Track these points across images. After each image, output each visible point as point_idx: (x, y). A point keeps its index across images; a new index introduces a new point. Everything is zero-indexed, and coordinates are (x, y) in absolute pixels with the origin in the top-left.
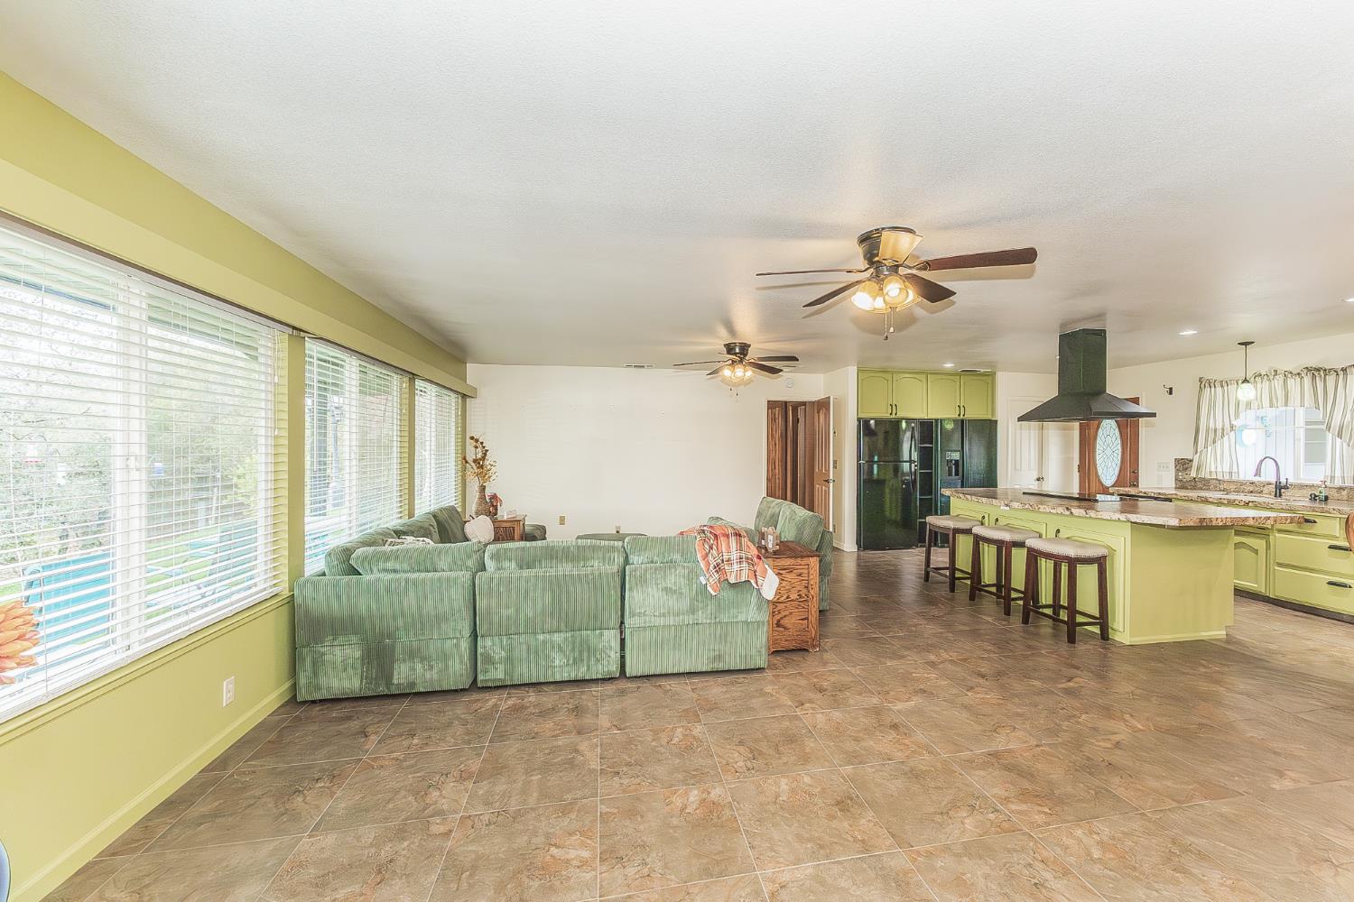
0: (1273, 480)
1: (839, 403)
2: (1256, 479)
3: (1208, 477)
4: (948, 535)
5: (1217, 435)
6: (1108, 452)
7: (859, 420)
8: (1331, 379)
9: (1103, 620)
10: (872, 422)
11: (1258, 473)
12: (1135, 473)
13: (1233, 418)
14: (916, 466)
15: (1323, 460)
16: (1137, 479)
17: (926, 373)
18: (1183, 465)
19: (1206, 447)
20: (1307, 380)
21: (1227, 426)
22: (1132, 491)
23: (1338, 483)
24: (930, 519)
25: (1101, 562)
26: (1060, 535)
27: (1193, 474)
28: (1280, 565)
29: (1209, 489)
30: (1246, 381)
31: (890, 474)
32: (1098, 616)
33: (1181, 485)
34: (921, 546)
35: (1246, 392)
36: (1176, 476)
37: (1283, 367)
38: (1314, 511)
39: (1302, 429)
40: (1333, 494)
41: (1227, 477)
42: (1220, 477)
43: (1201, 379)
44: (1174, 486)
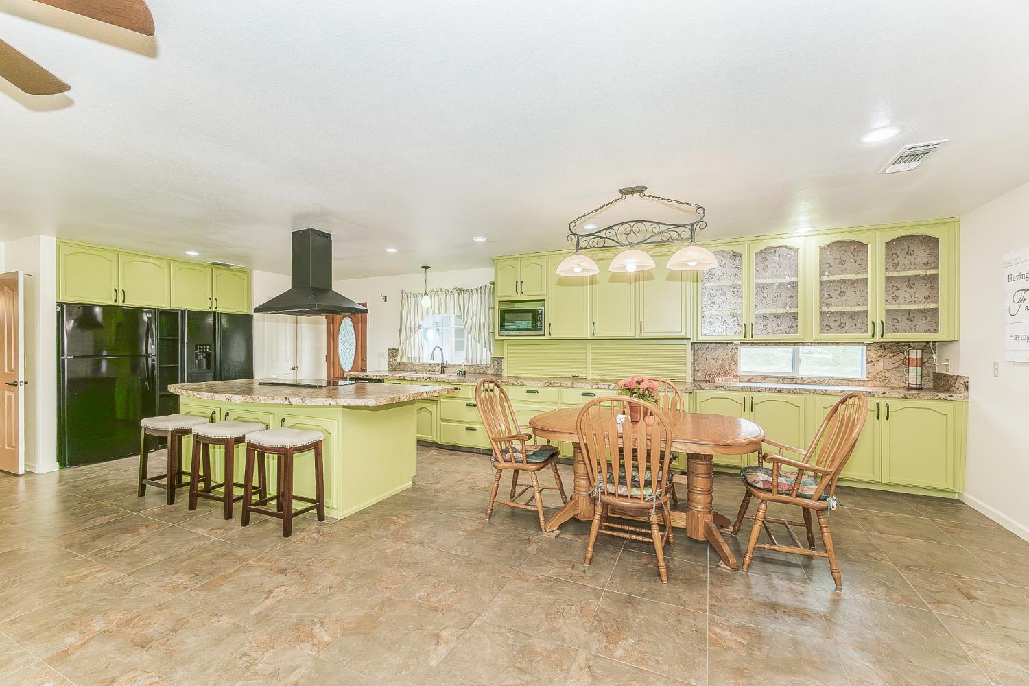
0: (440, 362)
1: (32, 282)
2: (432, 362)
3: (407, 362)
4: (167, 438)
5: (412, 331)
6: (347, 344)
7: (60, 304)
8: (466, 296)
9: (319, 504)
10: (98, 310)
11: (432, 359)
12: (364, 360)
13: (420, 320)
14: (153, 360)
15: (463, 350)
16: (365, 365)
17: (169, 260)
18: (393, 353)
19: (405, 340)
20: (456, 295)
21: (417, 326)
22: (361, 375)
23: (470, 363)
24: (146, 422)
25: (317, 447)
26: (286, 423)
27: (399, 361)
28: (443, 420)
29: (407, 371)
30: (426, 294)
31: (126, 370)
32: (315, 498)
33: (393, 369)
34: (162, 448)
35: (426, 302)
36: (389, 361)
37: (444, 288)
38: (459, 382)
39: (453, 329)
40: (467, 369)
41: (417, 362)
42: (413, 362)
43: (403, 291)
44: (388, 369)
